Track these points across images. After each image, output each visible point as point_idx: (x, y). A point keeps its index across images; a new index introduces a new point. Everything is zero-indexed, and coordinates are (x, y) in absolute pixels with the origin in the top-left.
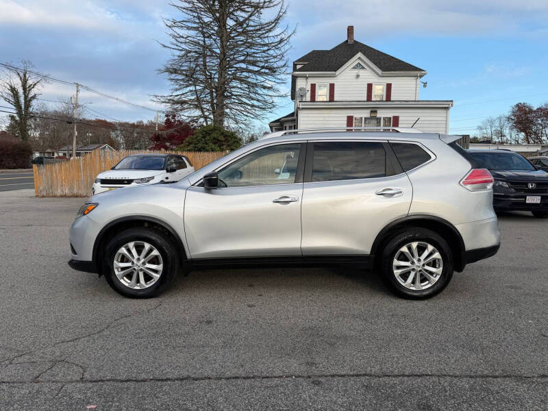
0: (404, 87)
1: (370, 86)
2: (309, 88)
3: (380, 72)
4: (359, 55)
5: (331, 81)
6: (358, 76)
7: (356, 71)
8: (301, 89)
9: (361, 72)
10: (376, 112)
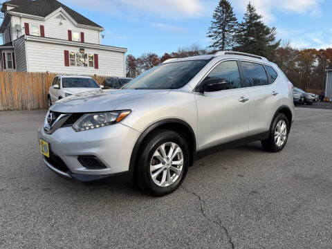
0: (91, 36)
1: (70, 32)
2: (23, 25)
3: (76, 23)
4: (61, 9)
5: (42, 24)
6: (61, 24)
7: (59, 20)
8: (16, 26)
9: (63, 21)
10: (83, 50)
